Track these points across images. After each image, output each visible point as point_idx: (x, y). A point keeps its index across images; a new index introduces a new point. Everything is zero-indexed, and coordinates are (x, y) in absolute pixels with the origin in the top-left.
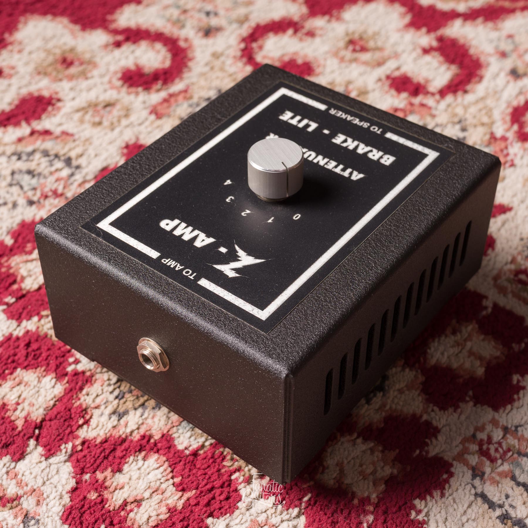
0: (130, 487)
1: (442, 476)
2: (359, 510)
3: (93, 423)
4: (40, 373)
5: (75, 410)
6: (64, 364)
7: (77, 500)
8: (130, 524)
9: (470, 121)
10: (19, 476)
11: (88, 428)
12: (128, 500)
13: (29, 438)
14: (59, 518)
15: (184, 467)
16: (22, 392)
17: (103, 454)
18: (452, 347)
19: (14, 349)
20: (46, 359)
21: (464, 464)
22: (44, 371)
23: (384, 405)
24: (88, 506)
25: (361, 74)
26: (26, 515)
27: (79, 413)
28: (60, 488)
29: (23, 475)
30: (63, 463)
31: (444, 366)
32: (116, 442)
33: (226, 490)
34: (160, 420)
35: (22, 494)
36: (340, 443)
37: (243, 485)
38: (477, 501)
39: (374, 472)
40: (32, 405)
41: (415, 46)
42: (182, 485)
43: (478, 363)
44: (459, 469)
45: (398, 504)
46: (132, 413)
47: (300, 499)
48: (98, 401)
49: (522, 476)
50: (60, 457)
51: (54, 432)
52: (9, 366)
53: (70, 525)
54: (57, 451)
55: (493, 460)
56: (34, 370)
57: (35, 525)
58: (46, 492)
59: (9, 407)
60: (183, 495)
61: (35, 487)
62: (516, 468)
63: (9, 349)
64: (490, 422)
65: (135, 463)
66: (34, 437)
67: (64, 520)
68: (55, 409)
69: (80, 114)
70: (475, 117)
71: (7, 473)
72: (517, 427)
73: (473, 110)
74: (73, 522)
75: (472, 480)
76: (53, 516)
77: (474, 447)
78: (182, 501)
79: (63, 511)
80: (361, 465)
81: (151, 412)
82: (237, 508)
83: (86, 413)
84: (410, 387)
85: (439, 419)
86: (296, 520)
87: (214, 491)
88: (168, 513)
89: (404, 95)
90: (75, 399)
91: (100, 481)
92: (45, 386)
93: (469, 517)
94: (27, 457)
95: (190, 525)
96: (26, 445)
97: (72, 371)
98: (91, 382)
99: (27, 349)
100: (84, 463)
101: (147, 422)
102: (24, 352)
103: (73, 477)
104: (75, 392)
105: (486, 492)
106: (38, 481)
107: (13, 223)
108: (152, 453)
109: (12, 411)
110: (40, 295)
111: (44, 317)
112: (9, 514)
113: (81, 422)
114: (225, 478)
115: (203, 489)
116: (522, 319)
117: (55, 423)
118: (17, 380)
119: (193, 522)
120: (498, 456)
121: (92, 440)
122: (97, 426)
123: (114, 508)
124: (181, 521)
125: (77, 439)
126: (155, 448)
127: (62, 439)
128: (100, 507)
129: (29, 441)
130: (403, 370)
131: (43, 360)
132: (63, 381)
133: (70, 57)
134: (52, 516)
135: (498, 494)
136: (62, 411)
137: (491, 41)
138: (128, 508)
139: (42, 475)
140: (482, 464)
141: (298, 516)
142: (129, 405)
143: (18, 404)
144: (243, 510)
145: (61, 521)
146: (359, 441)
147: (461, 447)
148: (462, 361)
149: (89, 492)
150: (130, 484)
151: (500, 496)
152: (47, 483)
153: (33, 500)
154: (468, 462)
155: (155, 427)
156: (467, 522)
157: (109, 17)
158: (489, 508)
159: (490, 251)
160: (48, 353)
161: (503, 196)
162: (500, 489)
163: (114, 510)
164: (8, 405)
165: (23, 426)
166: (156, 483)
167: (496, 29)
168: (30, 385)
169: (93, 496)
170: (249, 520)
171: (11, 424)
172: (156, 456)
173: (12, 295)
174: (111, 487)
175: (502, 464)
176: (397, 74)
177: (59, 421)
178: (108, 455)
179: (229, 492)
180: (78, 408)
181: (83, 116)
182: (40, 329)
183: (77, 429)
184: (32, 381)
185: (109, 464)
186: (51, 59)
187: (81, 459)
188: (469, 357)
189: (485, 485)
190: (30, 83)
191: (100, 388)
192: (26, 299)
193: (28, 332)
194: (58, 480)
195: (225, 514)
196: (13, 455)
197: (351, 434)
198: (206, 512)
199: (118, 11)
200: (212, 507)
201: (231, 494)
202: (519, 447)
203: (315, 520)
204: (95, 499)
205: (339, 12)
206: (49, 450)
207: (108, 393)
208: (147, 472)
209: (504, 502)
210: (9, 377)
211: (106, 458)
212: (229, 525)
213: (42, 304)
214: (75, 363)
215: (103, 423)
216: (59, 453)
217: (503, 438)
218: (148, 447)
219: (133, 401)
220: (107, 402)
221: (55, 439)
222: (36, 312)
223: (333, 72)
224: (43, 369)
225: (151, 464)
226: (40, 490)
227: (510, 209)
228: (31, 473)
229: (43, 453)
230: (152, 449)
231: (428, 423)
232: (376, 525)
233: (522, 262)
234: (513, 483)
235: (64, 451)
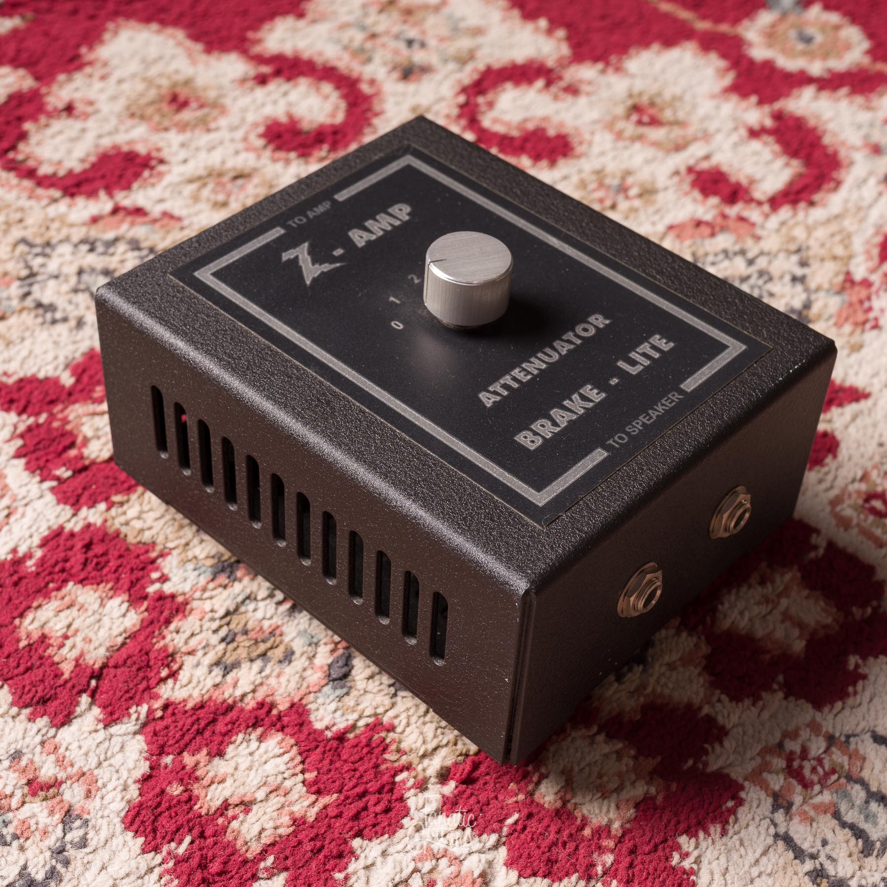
0: (235, 781)
1: (726, 802)
2: (591, 845)
3: (183, 676)
4: (104, 592)
5: (156, 654)
6: (143, 581)
7: (151, 795)
8: (231, 839)
9: (815, 250)
10: (61, 751)
11: (175, 684)
12: (231, 801)
13: (80, 692)
14: (119, 819)
15: (322, 756)
16: (74, 620)
17: (196, 727)
18: (758, 603)
19: (65, 551)
20: (116, 571)
21: (761, 787)
22: (111, 589)
23: (643, 686)
24: (167, 804)
25: (648, 162)
26: (68, 812)
27: (162, 660)
28: (124, 774)
29: (67, 749)
30: (131, 736)
31: (744, 632)
32: (218, 709)
33: (386, 797)
34: (289, 681)
35: (64, 778)
36: (570, 739)
37: (413, 791)
38: (777, 846)
39: (619, 789)
40: (88, 640)
41: (737, 123)
42: (316, 784)
43: (796, 632)
44: (753, 794)
45: (653, 841)
46: (245, 666)
47: (501, 821)
48: (193, 642)
49: (850, 814)
50: (128, 725)
51: (120, 685)
52: (56, 577)
53: (136, 832)
54: (123, 716)
55: (806, 785)
56: (95, 587)
57: (81, 827)
58: (102, 778)
59: (51, 641)
60: (317, 800)
61: (85, 770)
62: (842, 800)
63: (57, 551)
64: (808, 726)
65: (245, 744)
66: (89, 692)
67: (128, 825)
68: (124, 650)
69: (193, 187)
70: (823, 245)
71: (43, 743)
72: (848, 737)
73: (821, 233)
74: (142, 828)
75: (772, 813)
76: (111, 816)
77: (779, 763)
78: (316, 809)
79: (127, 809)
80: (600, 776)
81: (275, 667)
82: (402, 827)
83: (173, 660)
84: (686, 661)
85: (729, 715)
86: (491, 852)
87: (367, 798)
88: (292, 825)
89: (714, 200)
90: (157, 637)
91: (188, 768)
92: (111, 612)
93: (762, 869)
94: (74, 721)
95: (326, 846)
96: (74, 703)
97: (155, 593)
98: (184, 612)
99: (86, 553)
100: (165, 739)
101: (268, 682)
102: (80, 557)
103: (146, 759)
104: (157, 626)
105: (791, 834)
106: (90, 760)
107: (75, 351)
108: (273, 731)
109: (56, 648)
110: (112, 469)
111: (116, 505)
112: (40, 808)
113: (164, 673)
114: (386, 778)
115: (349, 793)
116: (869, 570)
117: (123, 672)
118: (67, 600)
119: (330, 843)
120: (815, 778)
121: (180, 703)
122: (190, 682)
123: (208, 811)
124: (312, 839)
125: (156, 700)
126: (279, 724)
127: (132, 697)
128: (185, 807)
129: (80, 696)
130: (678, 633)
131: (109, 572)
132: (140, 607)
133: (183, 93)
134: (109, 816)
135: (810, 838)
136: (136, 653)
137: (859, 127)
138: (230, 813)
139: (97, 752)
140: (789, 790)
141: (496, 847)
142: (242, 653)
143: (66, 637)
144: (411, 830)
145: (123, 826)
146: (601, 738)
147: (759, 760)
148: (771, 627)
149: (170, 783)
150: (236, 777)
151: (814, 842)
152: (105, 764)
153: (80, 789)
154: (769, 785)
155: (282, 690)
156: (759, 876)
157: (250, 35)
158: (795, 858)
159: (829, 459)
161: (857, 374)
162: (813, 830)
163: (207, 814)
164: (50, 638)
165: (72, 672)
166: (276, 778)
167: (869, 108)
168: (87, 610)
169: (176, 790)
170: (418, 847)
171: (53, 668)
172: (279, 736)
173: (68, 465)
174: (205, 779)
175: (821, 792)
176: (705, 165)
177: (129, 669)
178: (204, 729)
179: (390, 801)
180: (162, 652)
181: (199, 189)
182: (109, 524)
183: (158, 684)
184: (90, 604)
185: (204, 742)
186: (152, 94)
187: (160, 731)
188: (783, 622)
189: (791, 823)
191: (198, 623)
192: (89, 473)
193: (89, 526)
194: (122, 761)
195: (382, 835)
196: (53, 716)
197: (588, 726)
198: (351, 829)
199: (266, 27)
200: (361, 822)
201: (393, 805)
202: (849, 769)
203: (521, 855)
204: (178, 796)
205: (620, 59)
206: (111, 714)
207: (210, 632)
208: (263, 760)
209: (819, 851)
210: (54, 594)
211: (200, 732)
212: (387, 852)
213: (114, 484)
214: (162, 580)
215: (199, 678)
216: (125, 720)
217: (825, 752)
218: (267, 721)
219: (249, 647)
220: (207, 645)
221: (121, 697)
222: (105, 495)
223: (602, 153)
224: (110, 585)
225: (270, 749)
226: (92, 774)
227: (866, 396)
228: (80, 747)
229: (101, 717)
230: (273, 725)
231: (710, 720)
232: (617, 870)
233: (879, 481)
234: (835, 822)
235: (134, 717)
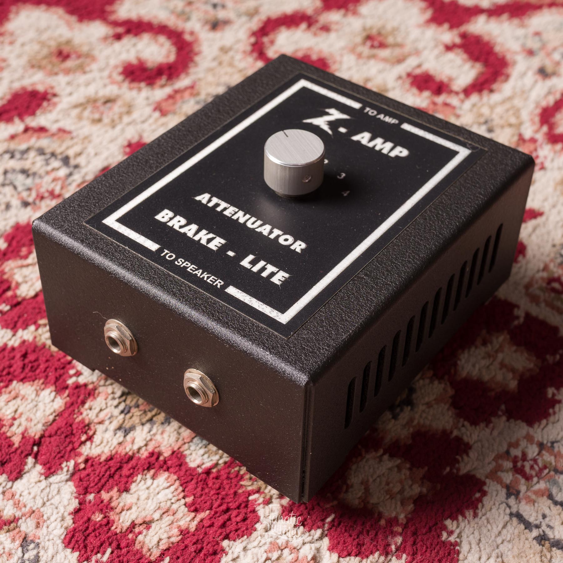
0: (138, 508)
1: (474, 494)
2: (386, 531)
3: (97, 439)
4: (38, 386)
5: (77, 425)
6: (64, 377)
7: (81, 522)
8: (138, 548)
9: (497, 121)
10: (17, 497)
11: (92, 444)
12: (136, 522)
13: (27, 456)
14: (60, 541)
15: (195, 485)
16: (19, 406)
17: (108, 473)
18: (484, 358)
19: (9, 360)
20: (45, 371)
21: (498, 482)
22: (43, 383)
23: (411, 420)
24: (93, 528)
25: (380, 72)
26: (25, 539)
27: (81, 429)
28: (62, 509)
29: (21, 495)
30: (64, 483)
31: (475, 378)
32: (122, 460)
33: (243, 511)
34: (169, 436)
35: (20, 515)
36: (365, 460)
37: (262, 506)
38: (512, 521)
39: (401, 492)
40: (29, 420)
41: (437, 43)
42: (194, 505)
43: (510, 375)
44: (492, 487)
45: (427, 525)
46: (139, 428)
47: (323, 520)
48: (102, 415)
49: (559, 495)
50: (61, 476)
51: (54, 449)
52: (4, 378)
53: (73, 549)
54: (58, 470)
55: (528, 478)
56: (31, 383)
57: (34, 548)
58: (46, 513)
59: (4, 423)
60: (195, 516)
61: (34, 508)
62: (553, 486)
63: (4, 361)
64: (525, 438)
65: (143, 482)
66: (33, 455)
67: (67, 544)
68: (55, 424)
69: (78, 110)
70: (501, 117)
71: (4, 493)
72: (553, 443)
73: (499, 110)
74: (77, 546)
75: (507, 499)
76: (55, 539)
77: (508, 464)
78: (195, 523)
79: (65, 533)
80: (388, 484)
81: (159, 427)
82: (255, 530)
83: (89, 429)
84: (438, 401)
85: (471, 435)
86: (318, 542)
87: (230, 513)
88: (180, 535)
89: (426, 94)
90: (77, 414)
91: (105, 501)
92: (44, 399)
93: (504, 538)
94: (24, 476)
95: (205, 547)
96: (23, 463)
97: (73, 384)
98: (94, 395)
99: (23, 360)
100: (88, 483)
101: (155, 438)
102: (20, 364)
103: (76, 498)
104: (76, 406)
105: (521, 512)
106: (37, 501)
107: (6, 225)
108: (161, 471)
109: (8, 427)
110: (37, 302)
111: (42, 327)
112: (5, 538)
113: (84, 438)
114: (242, 499)
115: (218, 510)
116: (555, 329)
117: (56, 440)
118: (13, 393)
119: (207, 545)
120: (534, 473)
121: (96, 458)
122: (102, 443)
123: (122, 530)
124: (194, 543)
125: (80, 457)
126: (165, 466)
127: (63, 456)
128: (105, 529)
129: (27, 458)
130: (432, 382)
131: (41, 372)
132: (63, 394)
133: (66, 49)
134: (53, 539)
135: (534, 514)
136: (63, 426)
137: (517, 39)
138: (137, 530)
139: (42, 496)
140: (517, 483)
141: (321, 538)
142: (136, 420)
143: (14, 419)
144: (262, 532)
145: (64, 545)
146: (386, 457)
147: (494, 464)
148: (493, 373)
149: (94, 513)
150: (138, 505)
151: (537, 516)
152: (48, 504)
153: (32, 522)
154: (502, 480)
155: (165, 443)
156: (502, 543)
157: (108, 8)
158: (526, 528)
159: (520, 258)
160: (47, 364)
161: (533, 200)
162: (536, 508)
163: (121, 532)
164: (3, 421)
165: (20, 442)
166: (166, 504)
167: (522, 26)
168: (27, 399)
169: (98, 517)
170: (268, 543)
171: (7, 441)
172: (166, 474)
173: (7, 302)
174: (118, 508)
175: (538, 482)
176: (418, 71)
177: (59, 437)
178: (114, 474)
179: (246, 514)
180: (81, 424)
181: (82, 112)
182: (37, 339)
183: (80, 445)
184: (29, 395)
185: (115, 483)
186: (45, 51)
187: (84, 478)
188: (501, 369)
189: (520, 505)
190: (22, 77)
191: (104, 402)
192: (22, 306)
193: (24, 342)
194: (59, 501)
195: (243, 536)
196: (10, 474)
197: (376, 451)
198: (221, 534)
199: (118, 2)
200: (227, 529)
201: (249, 515)
202: (556, 465)
203: (339, 542)
204: (100, 521)
205: (356, 6)
206: (49, 469)
207: (113, 407)
208: (156, 492)
209: (541, 522)
210: (4, 390)
211: (111, 476)
212: (247, 548)
213: (39, 313)
214: (77, 375)
215: (107, 439)
216: (59, 472)
217: (538, 454)
218: (157, 465)
219: (140, 415)
220: (111, 417)
221: (55, 457)
222: (33, 320)
223: (349, 69)
224: (41, 381)
225: (160, 483)
226: (39, 511)
227: (540, 214)
228: (30, 493)
229: (43, 471)
230: (161, 467)
231: (459, 439)
232: (405, 547)
233: (555, 270)
234: (550, 502)
235: (65, 469)
